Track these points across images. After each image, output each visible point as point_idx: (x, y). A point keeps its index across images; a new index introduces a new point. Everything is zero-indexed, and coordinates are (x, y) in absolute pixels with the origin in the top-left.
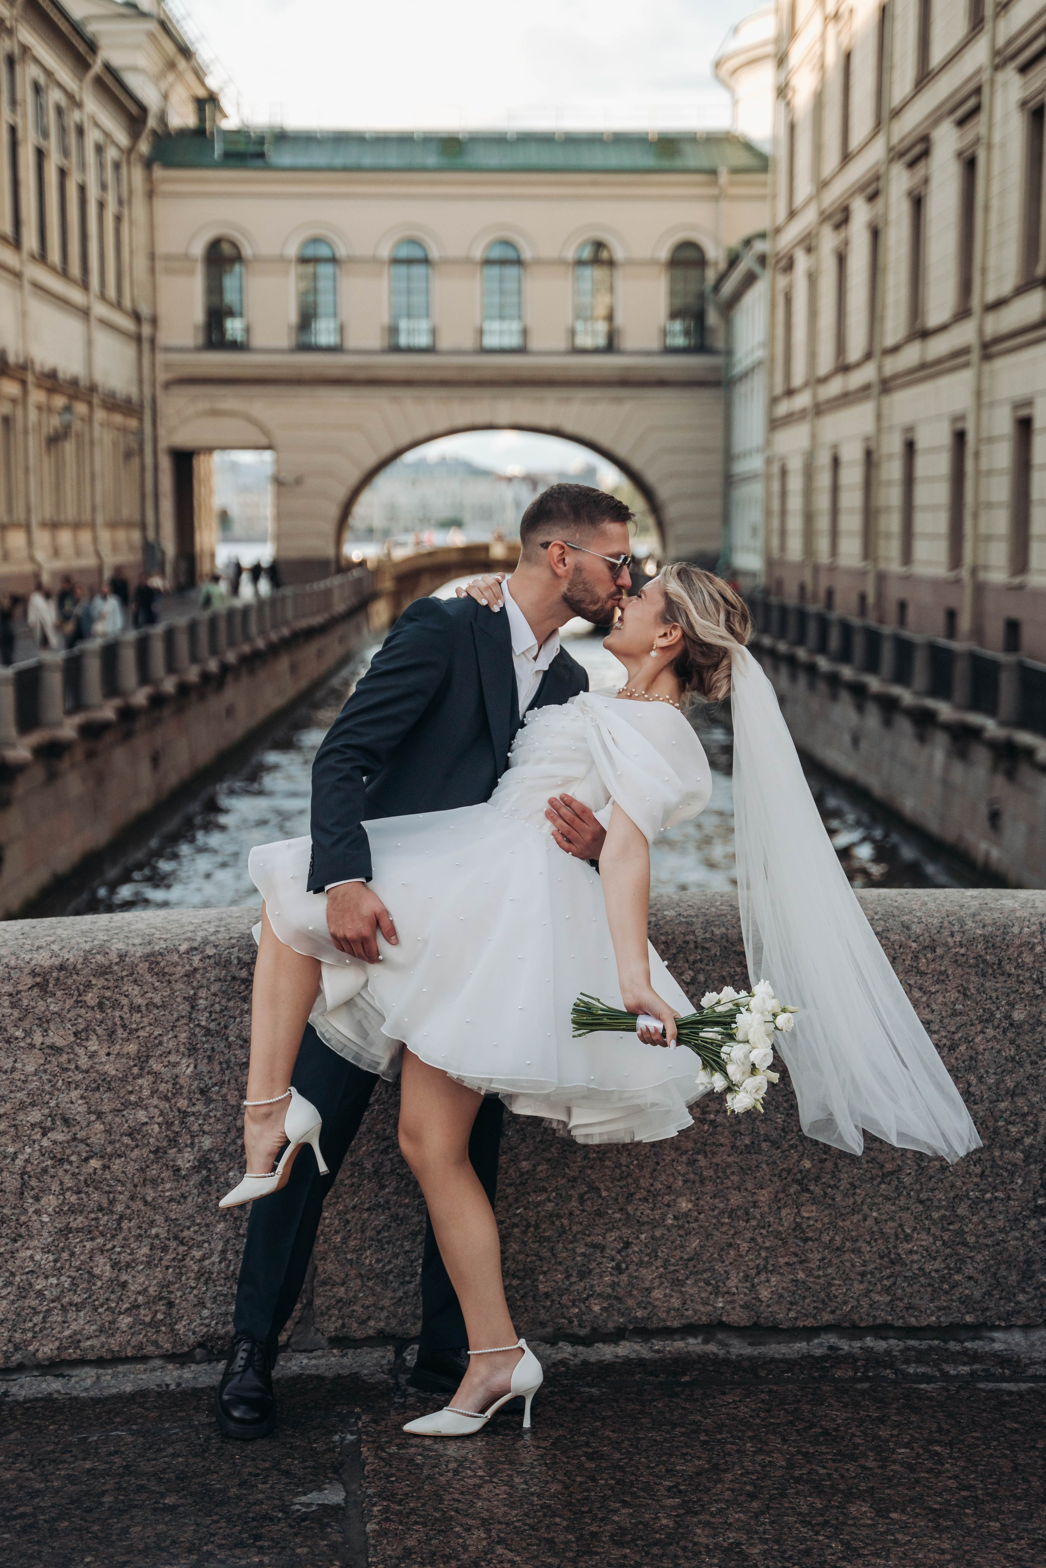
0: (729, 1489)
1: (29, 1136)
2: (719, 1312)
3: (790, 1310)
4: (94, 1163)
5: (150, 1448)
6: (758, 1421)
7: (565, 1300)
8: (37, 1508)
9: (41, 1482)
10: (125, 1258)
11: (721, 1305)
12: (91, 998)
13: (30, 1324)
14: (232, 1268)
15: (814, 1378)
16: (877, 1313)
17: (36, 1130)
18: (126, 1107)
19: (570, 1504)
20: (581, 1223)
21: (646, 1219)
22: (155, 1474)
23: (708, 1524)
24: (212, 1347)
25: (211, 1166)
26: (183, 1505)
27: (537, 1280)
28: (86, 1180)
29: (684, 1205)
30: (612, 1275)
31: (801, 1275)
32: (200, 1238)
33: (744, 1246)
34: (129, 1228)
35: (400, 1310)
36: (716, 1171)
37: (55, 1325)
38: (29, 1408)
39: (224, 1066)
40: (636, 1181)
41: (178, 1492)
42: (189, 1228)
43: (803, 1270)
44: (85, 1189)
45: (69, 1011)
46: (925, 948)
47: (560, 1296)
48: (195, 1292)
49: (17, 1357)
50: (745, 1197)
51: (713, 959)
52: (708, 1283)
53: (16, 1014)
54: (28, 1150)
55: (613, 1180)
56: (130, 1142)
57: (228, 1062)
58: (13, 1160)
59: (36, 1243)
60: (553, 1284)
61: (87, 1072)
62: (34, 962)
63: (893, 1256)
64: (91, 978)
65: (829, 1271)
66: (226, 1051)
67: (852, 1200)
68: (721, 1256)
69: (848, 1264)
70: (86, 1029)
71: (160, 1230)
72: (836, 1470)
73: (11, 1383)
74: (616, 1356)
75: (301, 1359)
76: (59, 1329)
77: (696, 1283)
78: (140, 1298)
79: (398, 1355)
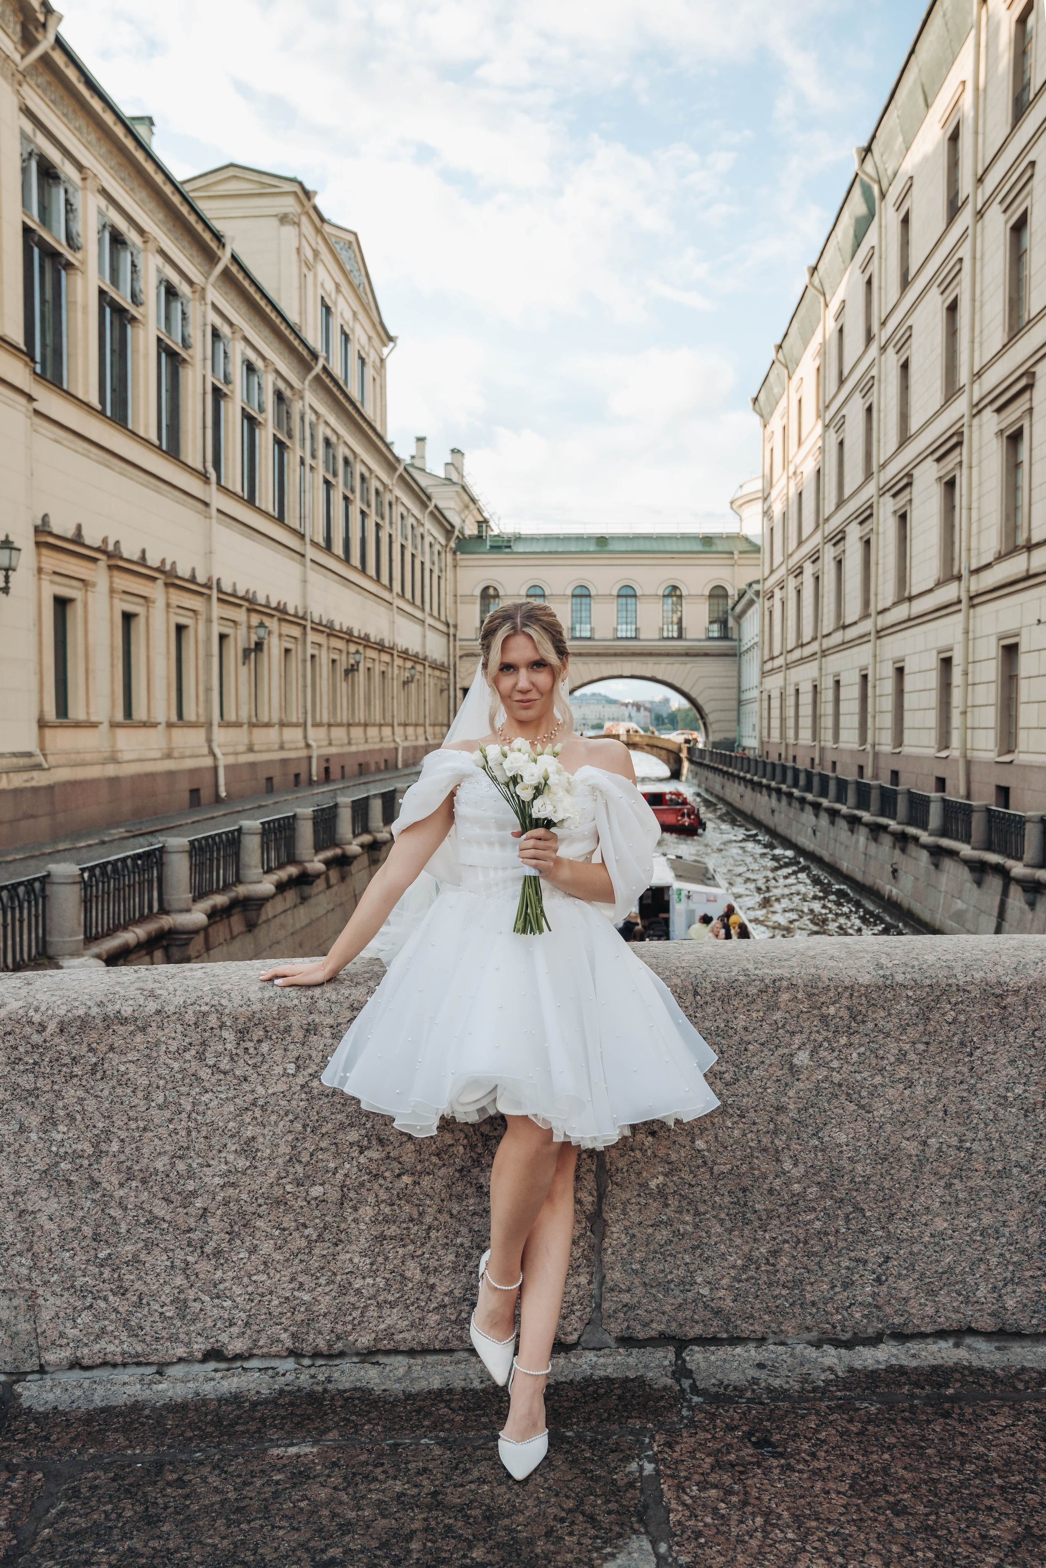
1: (348, 1153)
2: (968, 1319)
3: (1032, 1317)
4: (406, 1179)
5: (456, 1468)
7: (830, 1308)
9: (353, 1509)
10: (433, 1263)
11: (970, 1313)
13: (350, 1318)
17: (355, 1148)
20: (846, 1240)
21: (905, 1237)
22: (462, 1509)
27: (804, 1290)
28: (398, 1194)
29: (941, 1224)
30: (872, 1286)
33: (994, 1261)
34: (437, 1238)
35: (680, 1314)
36: (970, 1194)
37: (371, 1320)
38: (347, 1401)
40: (898, 1203)
44: (398, 1202)
47: (825, 1304)
49: (339, 1346)
50: (996, 1217)
51: (973, 1001)
52: (959, 1294)
54: (347, 1166)
55: (876, 1201)
56: (437, 1161)
58: (334, 1174)
59: (354, 1247)
60: (819, 1293)
62: (352, 998)
68: (972, 1270)
73: (334, 1369)
74: (878, 1362)
75: (590, 1356)
76: (375, 1323)
77: (948, 1294)
78: (446, 1299)
79: (678, 1356)
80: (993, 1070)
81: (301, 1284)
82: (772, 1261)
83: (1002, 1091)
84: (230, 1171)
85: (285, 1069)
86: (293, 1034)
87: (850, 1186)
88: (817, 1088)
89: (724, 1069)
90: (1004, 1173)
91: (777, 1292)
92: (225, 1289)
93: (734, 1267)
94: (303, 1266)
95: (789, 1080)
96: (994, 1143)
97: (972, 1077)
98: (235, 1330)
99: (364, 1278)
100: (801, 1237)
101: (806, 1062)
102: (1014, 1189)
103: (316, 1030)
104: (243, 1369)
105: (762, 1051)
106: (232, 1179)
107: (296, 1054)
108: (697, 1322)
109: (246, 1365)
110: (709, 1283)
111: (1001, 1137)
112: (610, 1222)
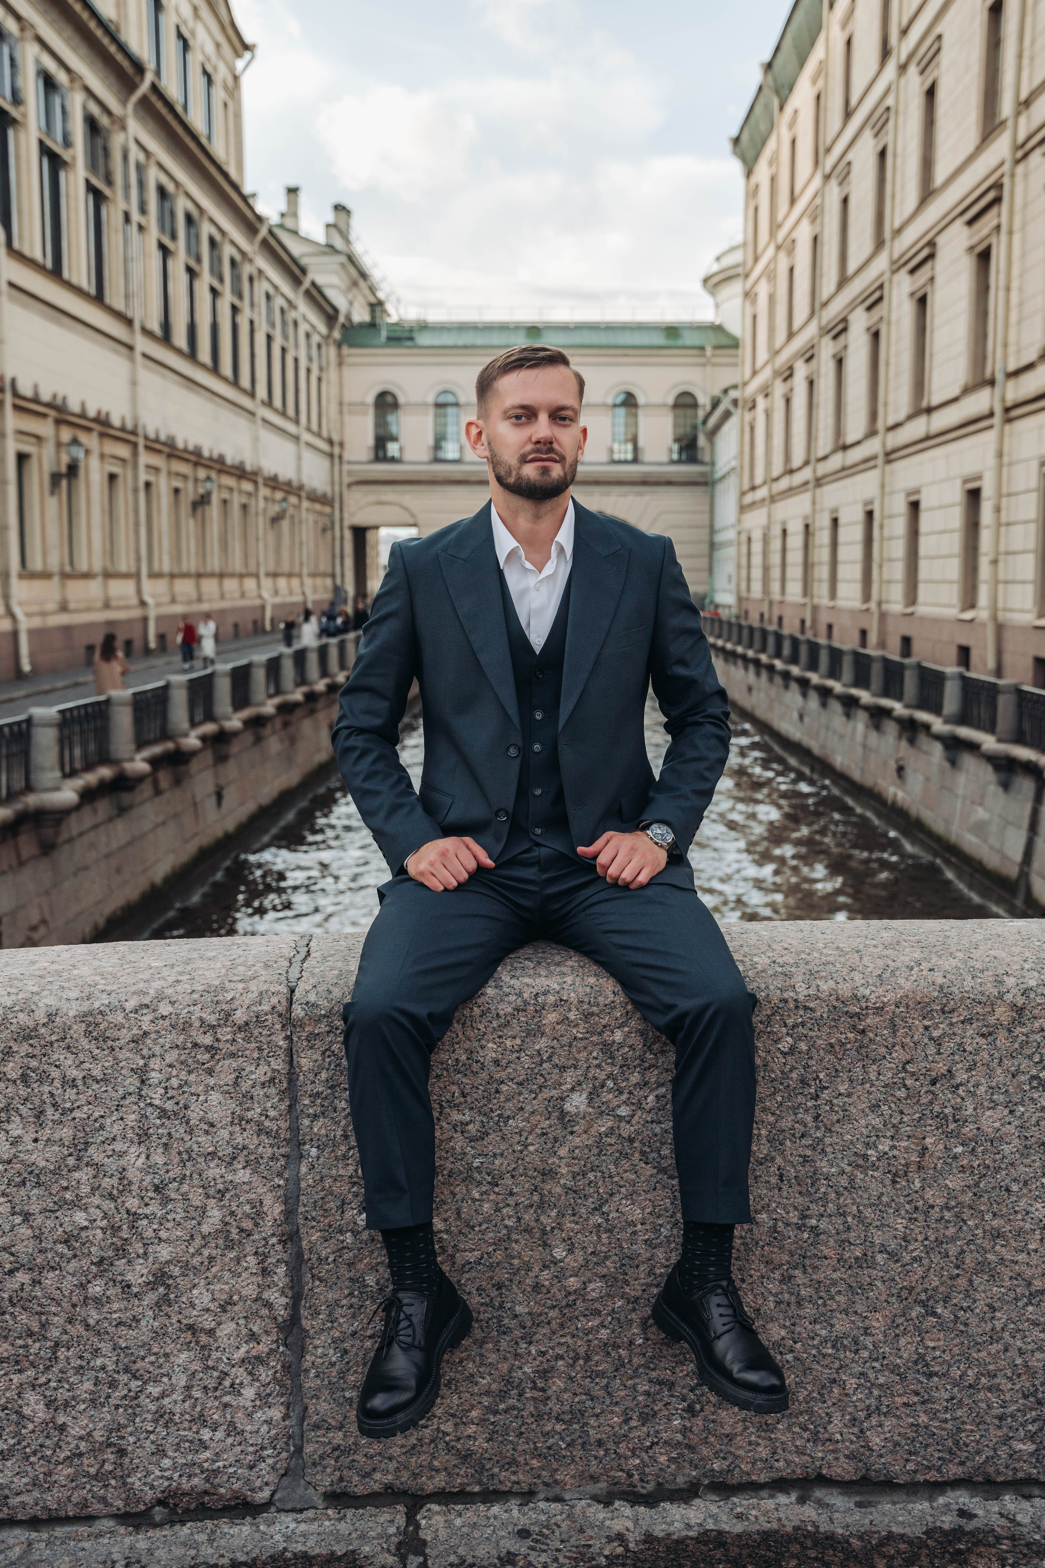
2: (818, 1463)
3: (907, 1460)
4: (22, 1277)
7: (622, 1449)
10: (63, 1395)
11: (820, 1455)
14: (198, 1409)
16: (1018, 1466)
18: (60, 1207)
20: (644, 1355)
24: (176, 1505)
25: (171, 1282)
27: (586, 1424)
28: (10, 1299)
30: (682, 1418)
31: (923, 1419)
32: (158, 1371)
33: (852, 1383)
34: (68, 1358)
35: (413, 1460)
36: (817, 1290)
39: (185, 1156)
42: (143, 1358)
43: (925, 1412)
47: (617, 1443)
48: (152, 1437)
50: (853, 1322)
51: (819, 1023)
56: (66, 1251)
57: (189, 1151)
60: (608, 1429)
61: (9, 1162)
64: (11, 1044)
65: (959, 1413)
66: (187, 1137)
67: (989, 1326)
68: (822, 1395)
69: (983, 1405)
71: (107, 1361)
74: (689, 1526)
75: (288, 1522)
77: (789, 1428)
78: (83, 1445)
79: (411, 1518)
80: (847, 1117)
82: (540, 1384)
83: (860, 1147)
87: (649, 1280)
88: (599, 1144)
89: (467, 1118)
90: (862, 1262)
91: (548, 1428)
93: (488, 1393)
95: (559, 1133)
96: (849, 1219)
97: (818, 1128)
100: (582, 1351)
101: (582, 1108)
102: (879, 1283)
105: (520, 1094)
108: (438, 1471)
110: (453, 1416)
111: (859, 1211)
112: (312, 1332)
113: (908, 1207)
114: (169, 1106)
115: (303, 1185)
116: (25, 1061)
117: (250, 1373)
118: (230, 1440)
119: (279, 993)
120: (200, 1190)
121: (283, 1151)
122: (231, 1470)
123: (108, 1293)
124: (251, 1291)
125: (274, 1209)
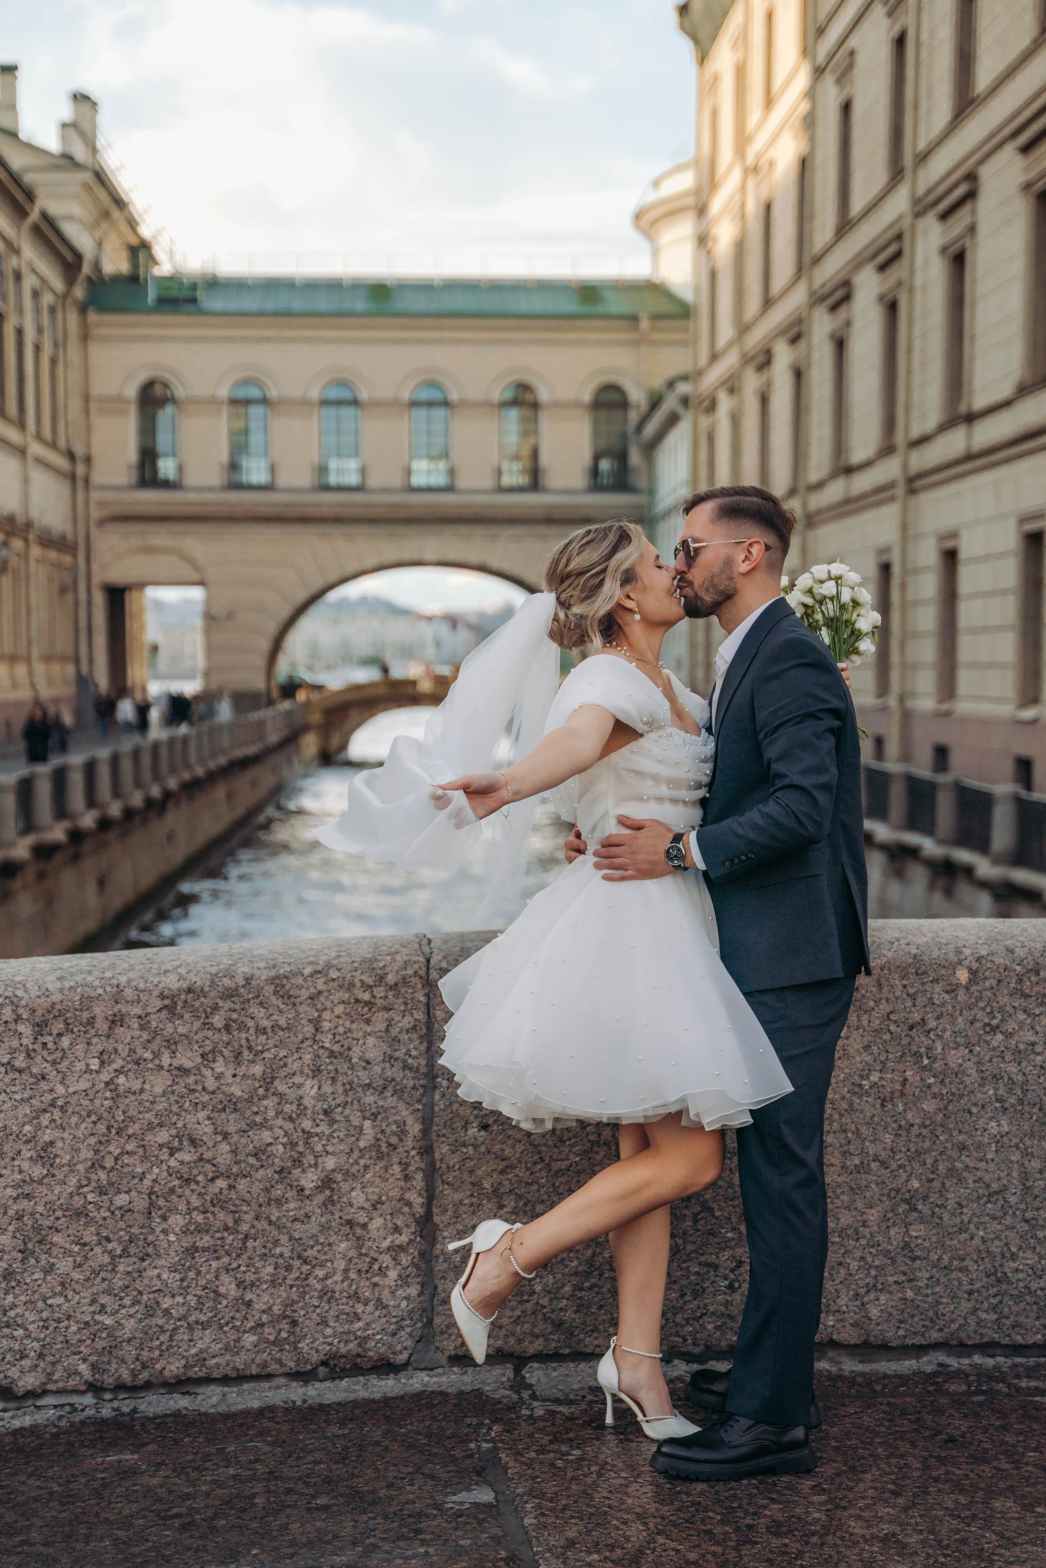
0: (871, 1488)
1: (157, 1157)
2: (829, 1330)
3: (898, 1328)
4: (221, 1183)
5: (290, 1456)
6: (883, 1429)
8: (190, 1509)
9: (188, 1487)
10: (250, 1277)
11: (831, 1323)
12: (218, 1020)
13: (158, 1343)
14: (354, 1287)
15: (929, 1392)
16: (984, 1332)
17: (165, 1150)
18: (251, 1128)
19: (719, 1501)
20: (695, 1243)
22: (300, 1479)
23: (859, 1517)
24: (335, 1365)
25: (335, 1186)
26: (335, 1505)
28: (212, 1202)
30: (725, 1293)
31: (910, 1294)
32: (323, 1257)
33: (854, 1265)
34: (254, 1248)
35: (518, 1328)
37: (181, 1344)
38: (160, 1423)
39: (348, 1087)
41: (328, 1494)
42: (312, 1247)
43: (911, 1289)
44: (212, 1209)
45: (196, 1033)
46: (1029, 971)
47: (675, 1314)
48: (318, 1311)
49: (144, 1376)
50: (854, 1216)
53: (145, 1036)
54: (156, 1170)
56: (255, 1162)
57: (351, 1083)
58: (141, 1180)
59: (162, 1262)
61: (214, 1093)
62: (162, 985)
63: (999, 1275)
64: (219, 1001)
65: (937, 1289)
66: (350, 1072)
67: (958, 1220)
69: (956, 1283)
70: (213, 1051)
71: (284, 1250)
72: (972, 1471)
73: (140, 1401)
75: (422, 1376)
76: (185, 1347)
78: (265, 1318)
79: (517, 1371)
81: (103, 1306)
83: (856, 1078)
84: (24, 1181)
85: (88, 1065)
86: (97, 1026)
90: (860, 1169)
92: (17, 1315)
94: (105, 1285)
96: (850, 1135)
98: (26, 1363)
99: (173, 1296)
102: (873, 1186)
103: (122, 1021)
104: (36, 1407)
106: (27, 1189)
107: (100, 1048)
108: (537, 1337)
109: (38, 1404)
110: (549, 1292)
111: (857, 1129)
112: (441, 1226)
113: (894, 1125)
114: (336, 1048)
115: (436, 1109)
116: (229, 1013)
117: (394, 1259)
118: (377, 1313)
119: (419, 962)
120: (359, 1114)
121: (422, 1082)
122: (378, 1337)
123: (287, 1195)
124: (395, 1193)
125: (414, 1128)
